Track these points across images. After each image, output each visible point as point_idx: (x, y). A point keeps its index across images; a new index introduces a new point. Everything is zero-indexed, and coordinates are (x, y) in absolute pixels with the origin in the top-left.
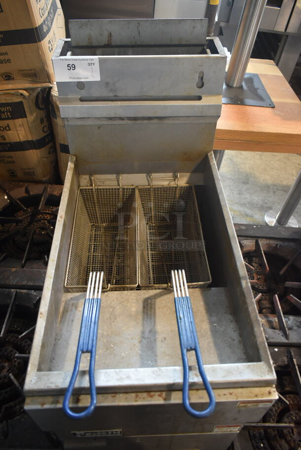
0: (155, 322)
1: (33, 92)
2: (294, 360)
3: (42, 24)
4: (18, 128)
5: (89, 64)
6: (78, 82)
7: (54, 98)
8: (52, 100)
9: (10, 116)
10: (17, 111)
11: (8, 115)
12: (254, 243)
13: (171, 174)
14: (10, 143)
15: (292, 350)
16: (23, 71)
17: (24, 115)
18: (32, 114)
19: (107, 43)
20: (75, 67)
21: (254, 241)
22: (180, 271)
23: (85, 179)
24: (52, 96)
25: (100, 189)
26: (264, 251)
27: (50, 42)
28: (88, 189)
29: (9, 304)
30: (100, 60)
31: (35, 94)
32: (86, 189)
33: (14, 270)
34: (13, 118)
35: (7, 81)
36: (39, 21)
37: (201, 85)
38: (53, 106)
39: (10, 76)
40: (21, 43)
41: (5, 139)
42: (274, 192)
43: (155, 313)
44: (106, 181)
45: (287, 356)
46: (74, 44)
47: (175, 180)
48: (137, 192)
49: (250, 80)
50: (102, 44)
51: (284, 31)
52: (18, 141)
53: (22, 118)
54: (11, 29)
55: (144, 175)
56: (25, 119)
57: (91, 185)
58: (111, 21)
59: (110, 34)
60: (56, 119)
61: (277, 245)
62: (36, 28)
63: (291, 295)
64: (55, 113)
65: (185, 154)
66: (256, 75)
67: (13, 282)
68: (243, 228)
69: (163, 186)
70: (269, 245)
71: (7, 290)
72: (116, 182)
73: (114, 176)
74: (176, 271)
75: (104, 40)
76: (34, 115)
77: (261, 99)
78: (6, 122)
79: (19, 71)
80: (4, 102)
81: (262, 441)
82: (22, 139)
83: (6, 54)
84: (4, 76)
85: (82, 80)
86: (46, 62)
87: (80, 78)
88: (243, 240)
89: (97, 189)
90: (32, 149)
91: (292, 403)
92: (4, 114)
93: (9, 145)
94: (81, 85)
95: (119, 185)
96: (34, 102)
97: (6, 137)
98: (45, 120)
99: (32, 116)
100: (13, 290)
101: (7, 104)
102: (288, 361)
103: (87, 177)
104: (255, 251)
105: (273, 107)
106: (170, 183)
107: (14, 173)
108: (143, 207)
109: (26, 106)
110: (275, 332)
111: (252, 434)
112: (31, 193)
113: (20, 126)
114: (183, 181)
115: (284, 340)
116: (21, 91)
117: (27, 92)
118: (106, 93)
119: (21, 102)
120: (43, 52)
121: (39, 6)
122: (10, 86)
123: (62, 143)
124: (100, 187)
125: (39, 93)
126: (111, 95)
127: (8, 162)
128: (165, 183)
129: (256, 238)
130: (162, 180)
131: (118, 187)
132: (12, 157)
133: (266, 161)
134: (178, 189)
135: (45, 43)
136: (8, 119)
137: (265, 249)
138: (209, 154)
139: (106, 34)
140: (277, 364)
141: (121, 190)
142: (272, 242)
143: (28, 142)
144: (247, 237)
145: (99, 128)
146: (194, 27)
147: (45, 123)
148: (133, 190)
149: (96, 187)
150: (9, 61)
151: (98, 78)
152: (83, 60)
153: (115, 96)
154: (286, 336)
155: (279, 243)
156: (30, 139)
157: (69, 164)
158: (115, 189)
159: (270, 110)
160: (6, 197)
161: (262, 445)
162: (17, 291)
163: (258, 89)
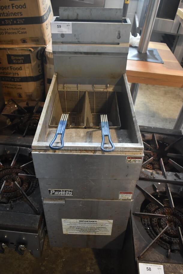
0: (92, 139)
1: (36, 50)
2: (169, 188)
3: (44, 15)
4: (26, 69)
5: (67, 26)
6: (62, 34)
7: (46, 53)
8: (46, 54)
9: (23, 62)
10: (26, 59)
11: (22, 62)
12: (152, 136)
13: (105, 86)
14: (21, 77)
15: (168, 184)
16: (32, 38)
17: (29, 62)
18: (34, 61)
19: (76, 18)
20: (61, 27)
21: (152, 135)
22: (105, 115)
23: (61, 86)
24: (46, 51)
25: (68, 91)
26: (157, 140)
27: (47, 25)
28: (62, 91)
29: (15, 154)
30: (72, 24)
31: (36, 51)
32: (61, 91)
33: (19, 138)
34: (24, 63)
35: (23, 44)
36: (43, 13)
37: (119, 37)
38: (45, 57)
39: (25, 41)
40: (32, 23)
41: (18, 75)
42: (170, 122)
43: (92, 136)
44: (72, 88)
45: (165, 187)
46: (60, 19)
47: (106, 89)
48: (87, 93)
49: (151, 51)
50: (74, 19)
51: (176, 33)
52: (25, 76)
53: (29, 63)
54: (28, 17)
55: (91, 86)
56: (30, 64)
57: (64, 89)
58: (78, 8)
59: (78, 14)
60: (46, 64)
61: (164, 137)
62: (41, 17)
63: (170, 159)
64: (46, 61)
65: (112, 74)
66: (156, 50)
67: (19, 143)
68: (146, 128)
69: (100, 91)
70: (160, 137)
71: (15, 147)
72: (77, 89)
73: (75, 85)
74: (103, 115)
75: (75, 17)
76: (35, 62)
77: (156, 59)
78: (20, 65)
79: (30, 38)
80: (21, 54)
81: (148, 226)
82: (28, 75)
83: (25, 29)
84: (22, 40)
85: (64, 33)
86: (44, 34)
87: (63, 32)
88: (145, 134)
89: (67, 91)
90: (32, 81)
91: (167, 211)
92: (20, 60)
93: (20, 79)
94: (63, 35)
95: (78, 89)
96: (36, 55)
97: (19, 74)
98: (40, 66)
99: (34, 63)
100: (18, 147)
101: (22, 56)
102: (166, 190)
103: (62, 85)
104: (152, 140)
105: (163, 63)
106: (104, 90)
107: (21, 95)
108: (90, 103)
109: (31, 57)
110: (159, 176)
111: (143, 223)
112: (30, 105)
113: (27, 68)
114: (110, 89)
115: (164, 179)
116: (30, 49)
117: (33, 49)
118: (74, 40)
119: (29, 55)
120: (43, 28)
121: (43, 7)
122: (25, 46)
123: (49, 78)
124: (68, 90)
125: (38, 51)
126: (76, 41)
127: (18, 88)
128: (102, 90)
129: (153, 133)
130: (100, 88)
131: (77, 90)
132: (21, 85)
133: (166, 106)
134: (108, 93)
135: (44, 24)
136: (22, 63)
137: (158, 139)
138: (124, 75)
139: (76, 14)
140: (160, 190)
141: (79, 92)
142: (162, 136)
143: (30, 77)
144: (148, 132)
145: (70, 58)
146: (117, 12)
147: (40, 68)
148: (85, 92)
149: (66, 90)
150: (26, 32)
151: (71, 32)
152: (65, 23)
153: (79, 42)
154: (165, 177)
155: (165, 136)
156: (32, 75)
157: (54, 75)
158: (76, 92)
159: (161, 64)
160: (16, 106)
161: (148, 228)
162: (20, 148)
163: (155, 55)
